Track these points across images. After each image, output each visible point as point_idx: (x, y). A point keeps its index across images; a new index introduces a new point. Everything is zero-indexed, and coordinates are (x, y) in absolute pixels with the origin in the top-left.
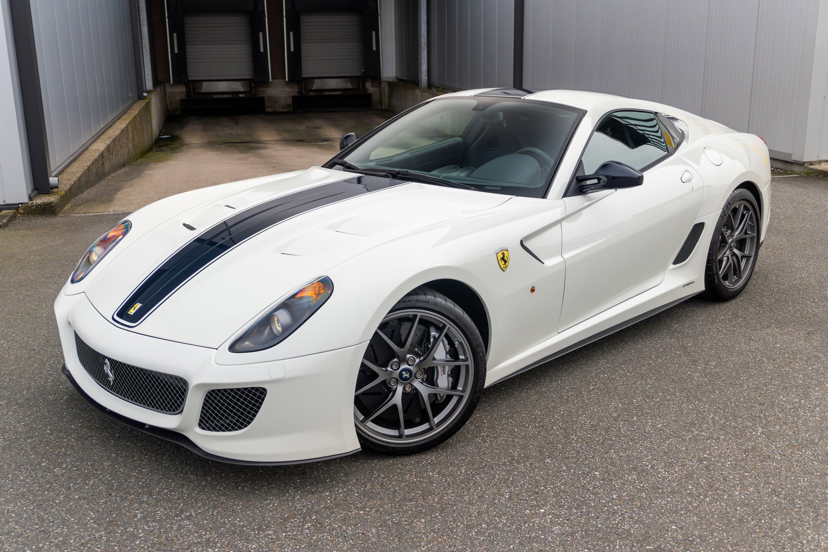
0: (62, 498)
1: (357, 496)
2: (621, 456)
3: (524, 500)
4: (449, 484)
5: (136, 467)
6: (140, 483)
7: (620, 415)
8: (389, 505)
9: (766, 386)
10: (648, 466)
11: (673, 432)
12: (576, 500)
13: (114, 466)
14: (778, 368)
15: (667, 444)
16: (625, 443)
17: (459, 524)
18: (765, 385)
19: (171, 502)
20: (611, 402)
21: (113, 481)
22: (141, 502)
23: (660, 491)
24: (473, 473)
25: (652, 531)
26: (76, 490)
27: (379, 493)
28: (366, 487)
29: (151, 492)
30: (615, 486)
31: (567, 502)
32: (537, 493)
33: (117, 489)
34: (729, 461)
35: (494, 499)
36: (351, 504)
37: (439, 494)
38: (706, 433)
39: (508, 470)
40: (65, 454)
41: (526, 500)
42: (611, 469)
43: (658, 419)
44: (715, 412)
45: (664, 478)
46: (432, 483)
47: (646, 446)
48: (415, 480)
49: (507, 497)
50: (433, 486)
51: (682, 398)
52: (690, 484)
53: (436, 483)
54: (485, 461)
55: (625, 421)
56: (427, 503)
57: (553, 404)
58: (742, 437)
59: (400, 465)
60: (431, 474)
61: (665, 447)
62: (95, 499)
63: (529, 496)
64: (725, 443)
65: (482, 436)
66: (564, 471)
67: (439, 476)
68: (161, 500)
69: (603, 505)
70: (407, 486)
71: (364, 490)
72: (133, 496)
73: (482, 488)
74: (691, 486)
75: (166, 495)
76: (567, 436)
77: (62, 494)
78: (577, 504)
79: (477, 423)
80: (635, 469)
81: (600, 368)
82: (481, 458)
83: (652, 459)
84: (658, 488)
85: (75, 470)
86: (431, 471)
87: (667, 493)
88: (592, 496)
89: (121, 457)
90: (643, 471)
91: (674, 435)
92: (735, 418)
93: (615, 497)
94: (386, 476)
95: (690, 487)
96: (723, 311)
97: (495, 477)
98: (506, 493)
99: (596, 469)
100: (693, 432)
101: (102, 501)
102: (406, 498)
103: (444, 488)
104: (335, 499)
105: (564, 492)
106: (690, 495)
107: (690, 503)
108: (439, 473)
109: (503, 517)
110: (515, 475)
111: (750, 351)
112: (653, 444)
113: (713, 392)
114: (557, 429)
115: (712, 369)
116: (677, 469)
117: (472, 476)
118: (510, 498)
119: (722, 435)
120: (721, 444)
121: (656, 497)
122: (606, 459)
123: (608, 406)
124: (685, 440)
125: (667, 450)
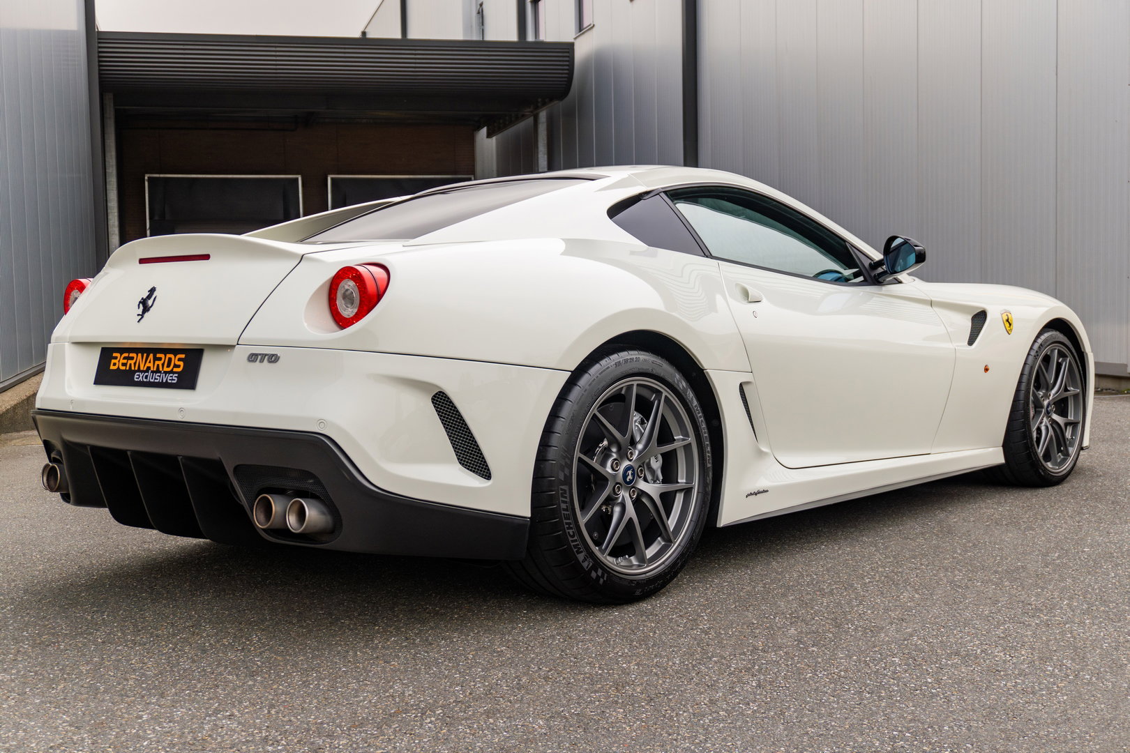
0: (12, 703)
2: (931, 642)
3: (782, 687)
5: (134, 670)
6: (143, 685)
10: (976, 650)
11: (1008, 618)
13: (99, 669)
15: (1002, 629)
17: (681, 712)
19: (198, 703)
20: (902, 593)
21: (99, 684)
22: (148, 703)
23: (1002, 673)
24: (694, 663)
25: (999, 712)
26: (35, 695)
28: (520, 680)
29: (163, 693)
30: (927, 670)
34: (1106, 643)
35: (733, 688)
38: (1062, 618)
39: (750, 659)
40: (14, 660)
42: (917, 654)
44: (1071, 598)
45: (1005, 662)
46: (628, 674)
47: (969, 632)
48: (600, 672)
49: (754, 684)
50: (631, 677)
52: (1048, 665)
59: (572, 659)
60: (624, 665)
64: (1096, 627)
65: (701, 629)
66: (841, 658)
67: (639, 667)
68: (181, 701)
70: (588, 678)
71: (518, 684)
72: (133, 698)
73: (711, 677)
75: (190, 696)
76: (838, 626)
77: (13, 699)
79: (689, 616)
80: (957, 654)
82: (703, 649)
83: (981, 644)
85: (32, 675)
87: (1014, 675)
89: (109, 661)
90: (969, 655)
91: (1011, 621)
92: (1104, 603)
93: (929, 680)
94: (551, 670)
95: (1051, 669)
97: (730, 666)
98: (752, 681)
99: (894, 655)
100: (1039, 617)
104: (470, 694)
108: (638, 664)
109: (751, 704)
110: (763, 664)
111: (1110, 542)
113: (1062, 579)
114: (821, 619)
115: (1054, 560)
116: (1023, 653)
117: (693, 666)
118: (759, 686)
119: (1088, 619)
120: (1088, 627)
121: (998, 680)
122: (907, 645)
123: (899, 597)
124: (1030, 625)
125: (1002, 635)
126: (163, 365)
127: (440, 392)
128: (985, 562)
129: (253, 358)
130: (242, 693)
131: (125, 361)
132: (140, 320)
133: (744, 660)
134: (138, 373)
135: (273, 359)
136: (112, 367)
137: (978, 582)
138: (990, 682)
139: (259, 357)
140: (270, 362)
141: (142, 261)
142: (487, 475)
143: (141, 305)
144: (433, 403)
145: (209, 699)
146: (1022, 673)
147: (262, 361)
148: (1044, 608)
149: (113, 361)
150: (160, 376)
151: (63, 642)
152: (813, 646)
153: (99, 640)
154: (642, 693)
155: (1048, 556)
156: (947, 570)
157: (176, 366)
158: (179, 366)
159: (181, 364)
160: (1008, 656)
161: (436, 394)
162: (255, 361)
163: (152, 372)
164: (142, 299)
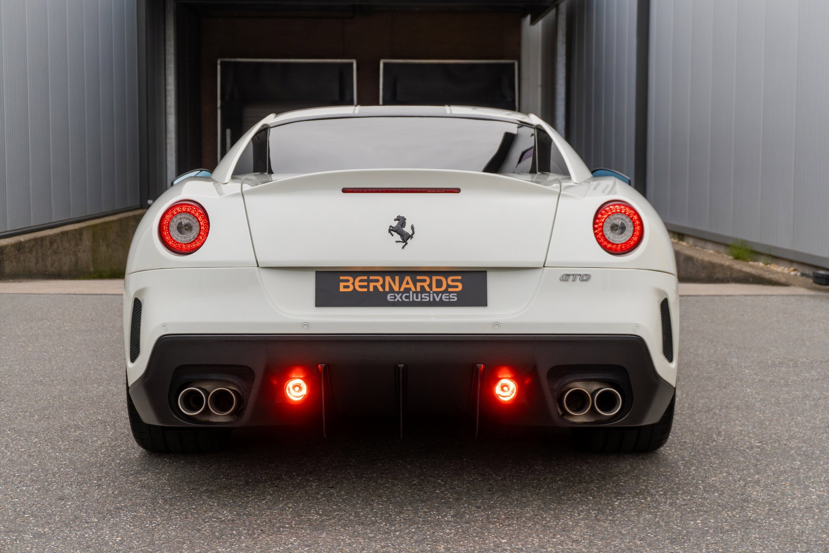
126: (430, 286)
129: (566, 278)
131: (365, 283)
132: (404, 246)
134: (391, 294)
135: (585, 278)
136: (342, 289)
139: (571, 277)
140: (582, 281)
141: (345, 191)
143: (392, 232)
144: (661, 307)
147: (574, 280)
149: (342, 284)
150: (429, 296)
157: (450, 287)
158: (456, 287)
159: (458, 284)
161: (664, 300)
162: (567, 280)
163: (414, 292)
164: (391, 226)
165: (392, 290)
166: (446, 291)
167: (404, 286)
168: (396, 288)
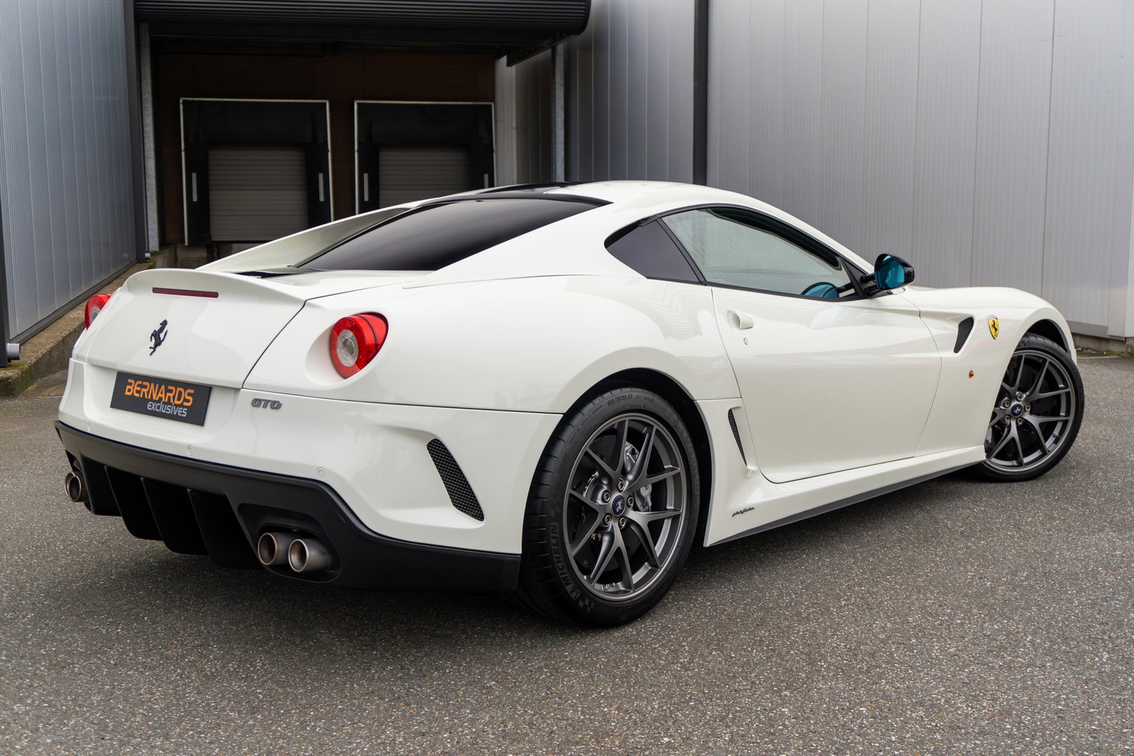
0: (25, 742)
1: (493, 739)
2: (898, 688)
3: (753, 743)
4: (635, 723)
5: (143, 702)
6: (150, 723)
7: (890, 636)
8: (544, 749)
9: (1107, 602)
10: (940, 700)
11: (973, 657)
12: (834, 743)
13: (109, 700)
14: (1123, 578)
15: (966, 672)
16: (901, 671)
18: (1105, 600)
19: (200, 746)
20: (876, 620)
21: (108, 720)
22: (153, 747)
23: (963, 731)
24: (672, 708)
26: (47, 732)
27: (527, 735)
28: (506, 726)
29: (167, 734)
30: (892, 725)
31: (821, 745)
32: (773, 734)
33: (113, 730)
34: (1064, 694)
35: (706, 742)
36: (483, 748)
37: (621, 735)
38: (1025, 659)
39: (725, 705)
40: (30, 686)
41: (757, 743)
42: (884, 703)
43: (949, 642)
44: (1035, 633)
45: (967, 716)
46: (609, 721)
47: (935, 675)
48: (582, 717)
49: (727, 738)
50: (611, 726)
51: (982, 615)
52: (1007, 722)
53: (614, 722)
54: (689, 694)
55: (899, 644)
56: (603, 746)
57: (787, 623)
58: (1079, 664)
59: (557, 699)
60: (606, 709)
61: (963, 676)
62: (78, 744)
63: (761, 738)
64: (1055, 672)
65: (681, 663)
67: (619, 713)
68: (184, 744)
69: (877, 749)
70: (570, 725)
71: (504, 731)
72: (139, 739)
73: (686, 728)
74: (1010, 724)
75: (192, 738)
76: (812, 663)
77: (26, 738)
78: (837, 748)
79: (671, 646)
80: (921, 704)
81: (854, 579)
82: (682, 690)
83: (946, 691)
84: (959, 727)
85: (45, 707)
86: (606, 706)
87: (974, 734)
88: (858, 737)
89: (119, 690)
90: (933, 706)
91: (976, 661)
92: (1066, 640)
93: (893, 738)
94: (536, 713)
95: (1009, 727)
96: (1030, 511)
97: (706, 714)
98: (725, 734)
99: (862, 704)
100: (1003, 657)
101: (90, 746)
102: (569, 741)
103: (628, 728)
104: (458, 743)
105: (815, 732)
106: (1010, 736)
107: (1011, 747)
108: (619, 709)
110: (737, 711)
111: (1076, 559)
112: (944, 672)
113: (1028, 608)
114: (796, 654)
115: (1022, 581)
116: (985, 704)
117: (671, 712)
118: (732, 740)
119: (1049, 661)
120: (1049, 673)
121: (958, 740)
122: (875, 691)
123: (871, 626)
124: (993, 668)
125: (966, 680)
126: (174, 397)
127: (435, 440)
128: (956, 581)
129: (257, 403)
130: (243, 736)
131: (139, 389)
132: (152, 353)
133: (719, 706)
134: (150, 403)
135: (276, 405)
136: (127, 393)
137: (948, 608)
138: (950, 742)
139: (263, 403)
140: (272, 408)
141: (156, 290)
142: (480, 516)
143: (153, 338)
144: (428, 449)
145: (211, 743)
146: (982, 732)
147: (265, 406)
148: (1009, 645)
149: (128, 387)
151: (77, 664)
152: (785, 690)
153: (112, 662)
154: (620, 747)
155: (1017, 576)
156: (919, 592)
157: (186, 400)
158: (188, 401)
159: (190, 398)
160: (970, 709)
161: (432, 441)
162: (258, 406)
163: (164, 403)
164: (155, 331)
165: (151, 400)
166: (182, 405)
167: (160, 395)
168: (154, 399)
